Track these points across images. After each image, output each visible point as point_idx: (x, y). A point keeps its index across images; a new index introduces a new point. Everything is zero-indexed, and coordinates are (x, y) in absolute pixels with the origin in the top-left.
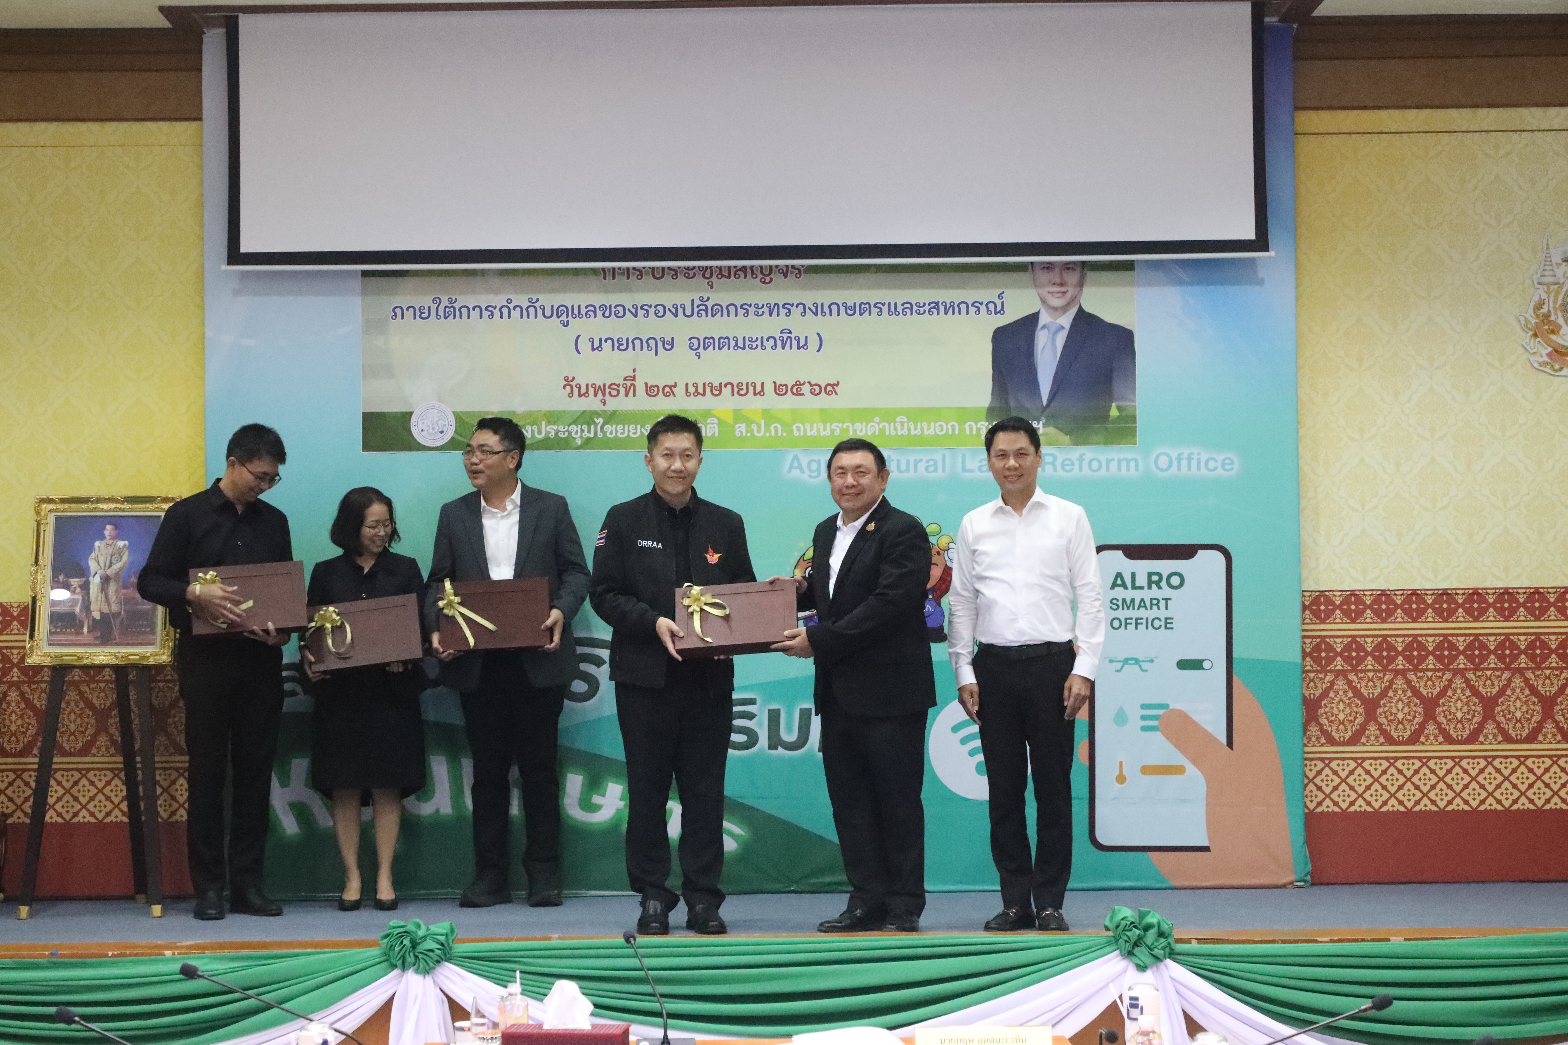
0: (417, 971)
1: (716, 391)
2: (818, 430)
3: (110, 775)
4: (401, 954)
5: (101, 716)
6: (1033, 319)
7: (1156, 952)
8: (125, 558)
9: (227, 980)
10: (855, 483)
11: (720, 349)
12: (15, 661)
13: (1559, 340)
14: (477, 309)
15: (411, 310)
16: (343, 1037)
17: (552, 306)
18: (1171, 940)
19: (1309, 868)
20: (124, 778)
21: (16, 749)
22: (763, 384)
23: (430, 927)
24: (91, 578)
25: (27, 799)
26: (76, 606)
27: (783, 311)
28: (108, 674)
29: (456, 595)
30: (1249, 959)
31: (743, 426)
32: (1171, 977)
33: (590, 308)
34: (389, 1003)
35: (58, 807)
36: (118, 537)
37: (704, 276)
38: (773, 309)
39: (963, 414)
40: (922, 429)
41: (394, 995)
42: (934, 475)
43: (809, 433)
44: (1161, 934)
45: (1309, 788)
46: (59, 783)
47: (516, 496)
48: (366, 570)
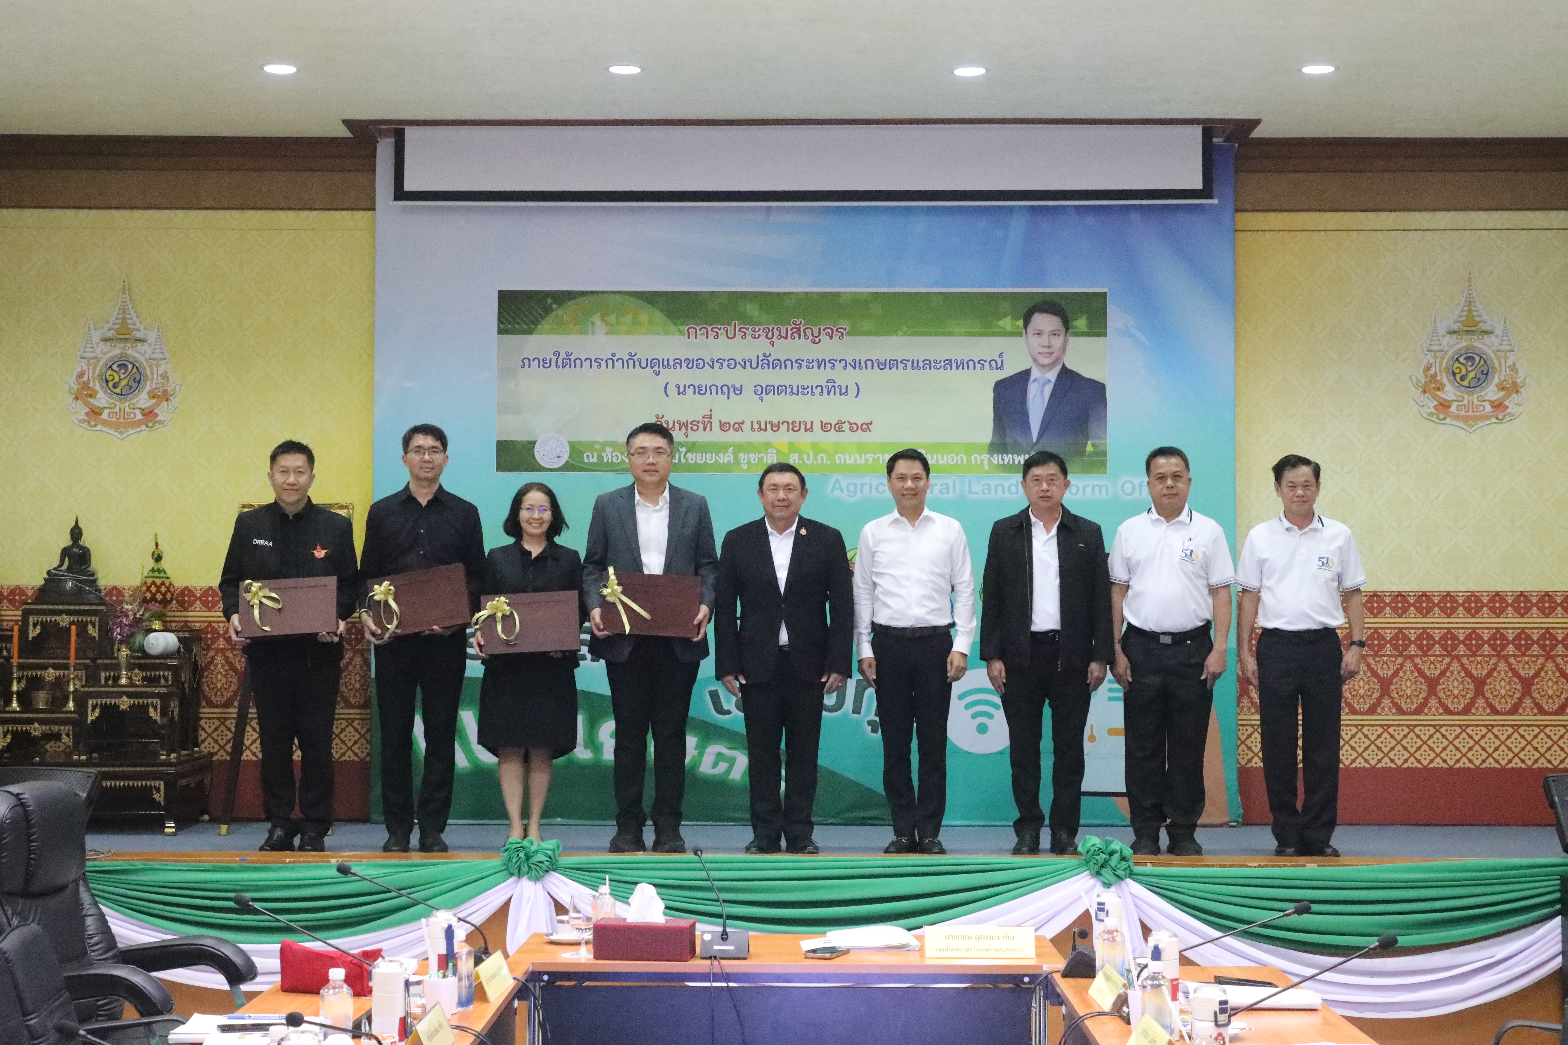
0: (530, 879)
1: (776, 427)
2: (855, 460)
4: (517, 864)
6: (1025, 375)
7: (1119, 872)
9: (386, 882)
11: (779, 394)
12: (222, 632)
13: (1444, 396)
14: (588, 361)
15: (536, 361)
16: (473, 928)
17: (647, 360)
18: (1131, 863)
19: (1241, 811)
21: (220, 702)
22: (812, 423)
25: (228, 741)
27: (829, 365)
29: (619, 584)
30: (1191, 879)
31: (795, 455)
32: (1130, 893)
33: (676, 361)
34: (507, 904)
37: (766, 337)
38: (821, 363)
39: (970, 448)
40: (937, 460)
41: (511, 898)
42: (946, 496)
43: (848, 462)
44: (1123, 859)
45: (1241, 748)
46: (254, 729)
47: (666, 494)
48: (534, 555)
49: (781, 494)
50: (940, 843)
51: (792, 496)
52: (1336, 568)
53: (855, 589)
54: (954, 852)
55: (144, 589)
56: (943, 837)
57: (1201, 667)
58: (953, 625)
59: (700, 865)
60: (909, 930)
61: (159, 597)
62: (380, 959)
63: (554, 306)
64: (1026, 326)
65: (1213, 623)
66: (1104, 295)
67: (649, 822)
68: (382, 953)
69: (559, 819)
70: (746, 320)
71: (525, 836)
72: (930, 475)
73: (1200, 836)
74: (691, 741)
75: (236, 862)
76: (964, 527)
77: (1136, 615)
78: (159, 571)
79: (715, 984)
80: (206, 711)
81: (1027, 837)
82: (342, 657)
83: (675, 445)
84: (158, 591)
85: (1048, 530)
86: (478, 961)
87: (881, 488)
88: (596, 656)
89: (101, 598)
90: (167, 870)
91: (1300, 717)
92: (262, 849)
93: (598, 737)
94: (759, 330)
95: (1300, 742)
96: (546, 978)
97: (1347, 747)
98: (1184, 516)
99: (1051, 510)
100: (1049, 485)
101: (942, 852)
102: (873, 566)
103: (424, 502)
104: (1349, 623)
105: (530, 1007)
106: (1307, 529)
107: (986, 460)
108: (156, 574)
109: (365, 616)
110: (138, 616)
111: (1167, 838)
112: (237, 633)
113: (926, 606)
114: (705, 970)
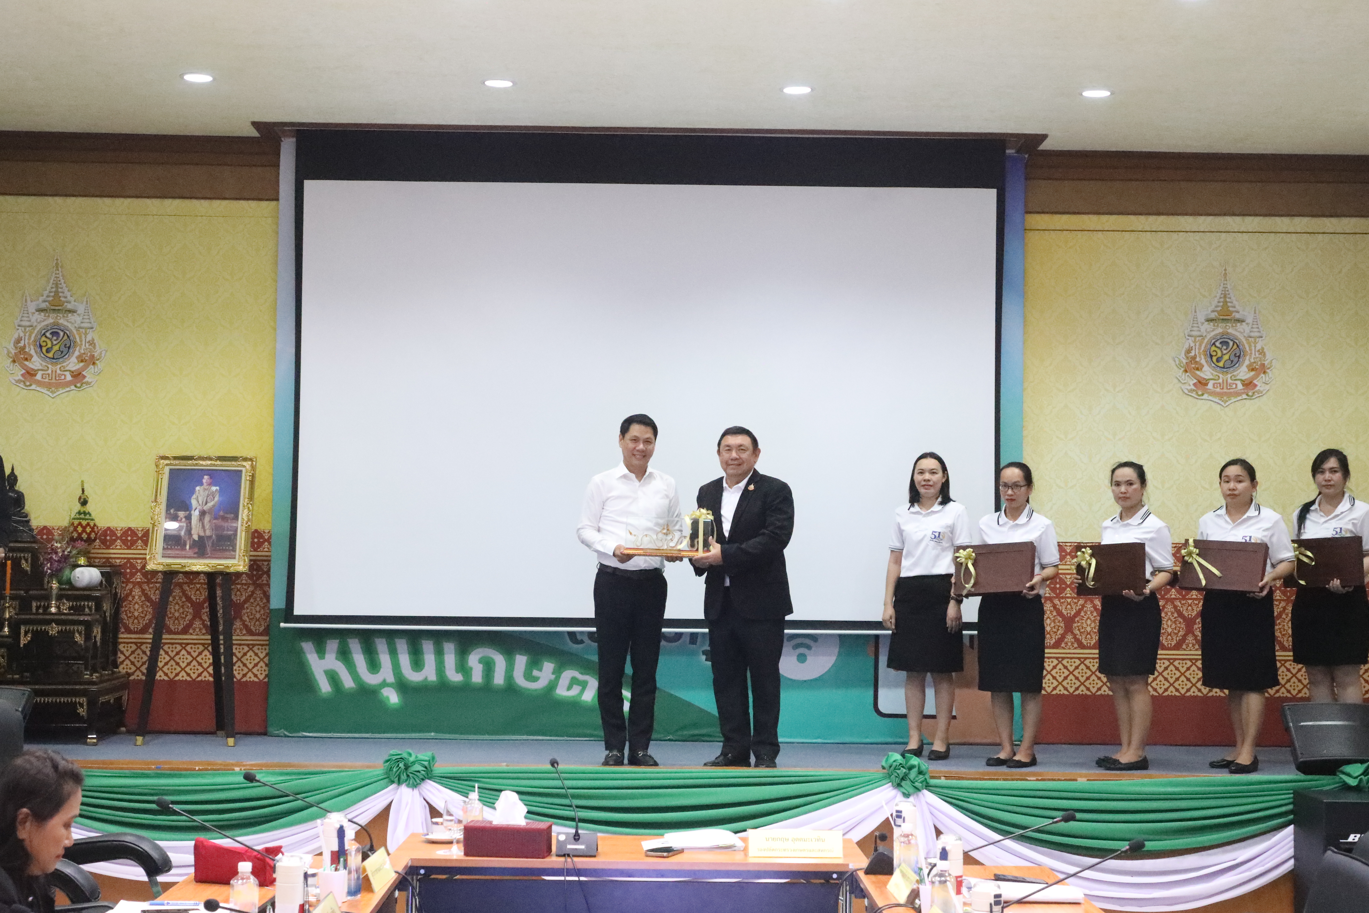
0: (408, 786)
3: (201, 648)
4: (397, 774)
5: (197, 607)
7: (917, 784)
8: (216, 499)
9: (284, 787)
10: (738, 457)
12: (139, 568)
16: (360, 827)
18: (927, 776)
20: (211, 650)
21: (137, 628)
23: (418, 755)
24: (193, 512)
25: (144, 663)
26: (182, 530)
28: (202, 578)
32: (926, 802)
34: (388, 808)
35: (165, 669)
36: (210, 484)
41: (392, 802)
44: (920, 772)
49: (734, 454)
55: (72, 529)
59: (557, 775)
60: (736, 832)
61: (85, 536)
62: (280, 855)
68: (282, 850)
69: (432, 734)
75: (153, 770)
78: (85, 513)
79: (568, 878)
80: (123, 636)
84: (84, 531)
86: (365, 857)
89: (33, 537)
90: (92, 776)
93: (467, 662)
96: (422, 871)
105: (408, 897)
108: (82, 516)
110: (66, 553)
114: (561, 866)
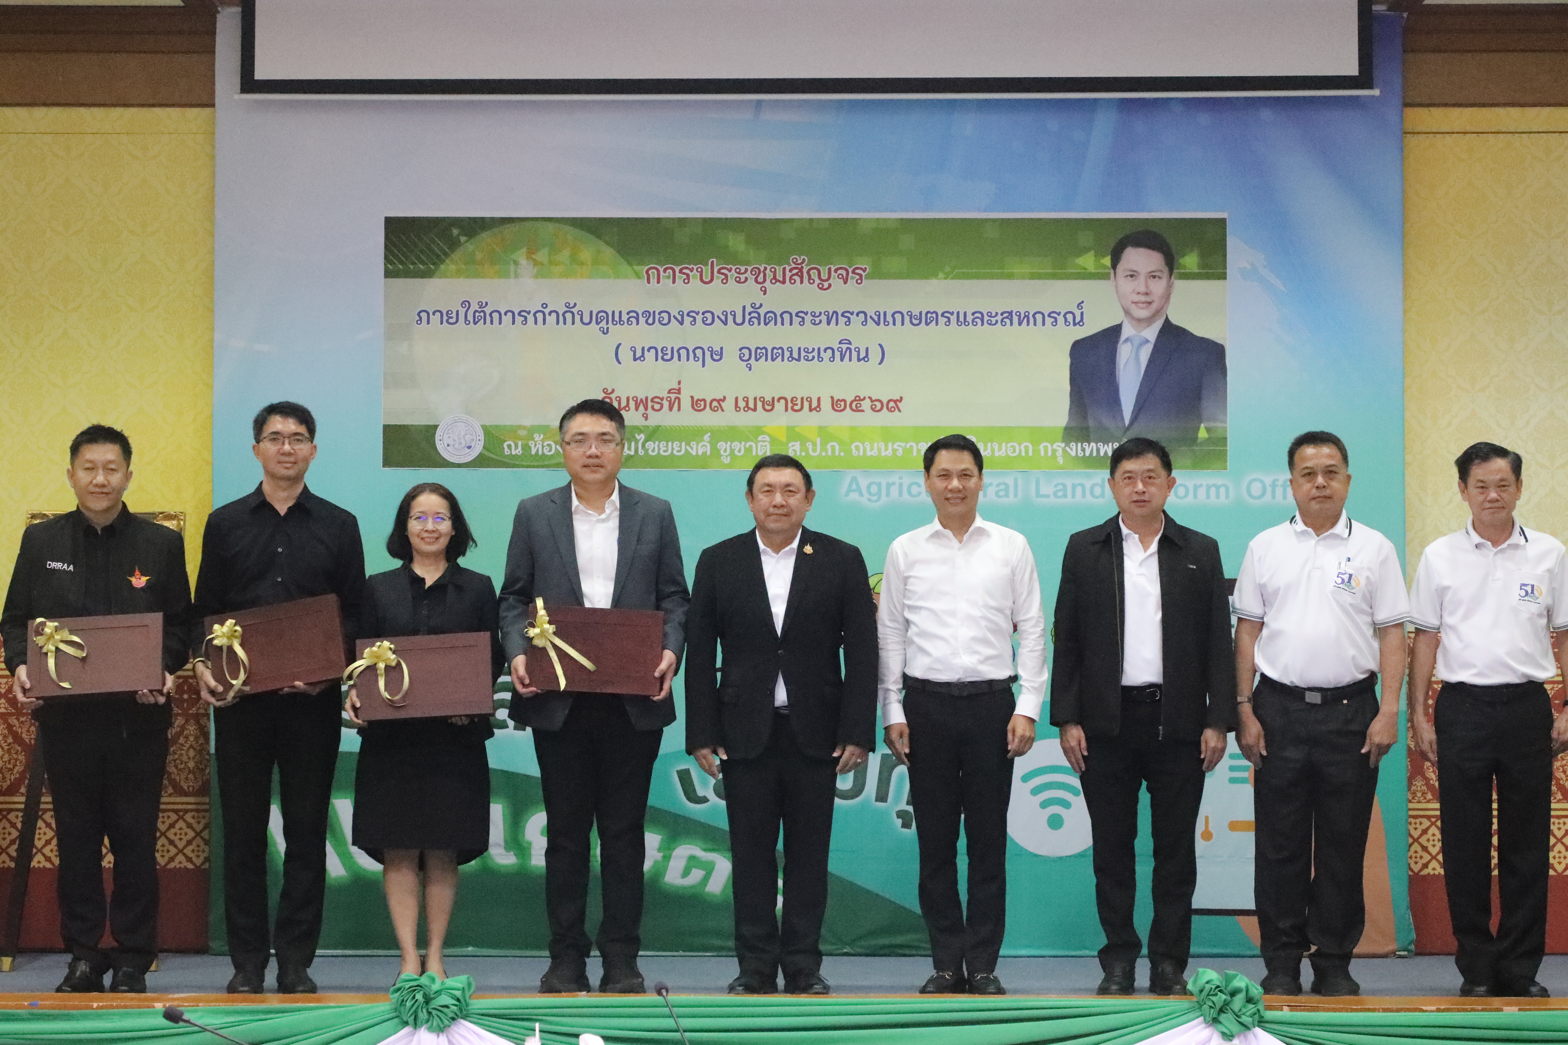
0: (430, 1029)
1: (769, 405)
2: (879, 450)
4: (413, 1010)
6: (1114, 332)
7: (1245, 1019)
11: (773, 360)
14: (510, 314)
15: (438, 314)
17: (591, 312)
18: (1261, 1007)
19: (1413, 936)
22: (819, 399)
27: (842, 320)
29: (550, 623)
31: (798, 444)
33: (631, 314)
37: (756, 281)
38: (831, 318)
39: (1037, 434)
40: (993, 451)
42: (1005, 500)
43: (869, 453)
44: (1249, 1000)
45: (1413, 849)
46: (48, 825)
47: (615, 497)
48: (429, 583)
49: (778, 498)
50: (996, 980)
51: (793, 501)
52: (1544, 599)
53: (880, 628)
54: (1016, 992)
56: (1001, 972)
57: (1362, 736)
58: (1014, 678)
59: (666, 1010)
63: (463, 239)
64: (1114, 266)
65: (1379, 676)
66: (1221, 223)
67: (595, 952)
69: (470, 949)
70: (730, 258)
71: (423, 972)
72: (984, 471)
73: (1356, 969)
74: (652, 840)
75: (24, 1007)
76: (1029, 542)
77: (1272, 663)
81: (1118, 972)
82: (170, 725)
83: (627, 430)
85: (1146, 548)
87: (915, 490)
88: (520, 725)
91: (1495, 806)
92: (59, 990)
93: (524, 836)
94: (746, 270)
95: (1495, 840)
97: (1559, 847)
98: (1340, 527)
99: (1148, 519)
100: (1145, 484)
101: (1000, 991)
102: (904, 597)
103: (282, 509)
104: (1562, 675)
106: (1505, 545)
107: (1060, 450)
109: (200, 667)
111: (1311, 971)
112: (25, 691)
113: (976, 652)
